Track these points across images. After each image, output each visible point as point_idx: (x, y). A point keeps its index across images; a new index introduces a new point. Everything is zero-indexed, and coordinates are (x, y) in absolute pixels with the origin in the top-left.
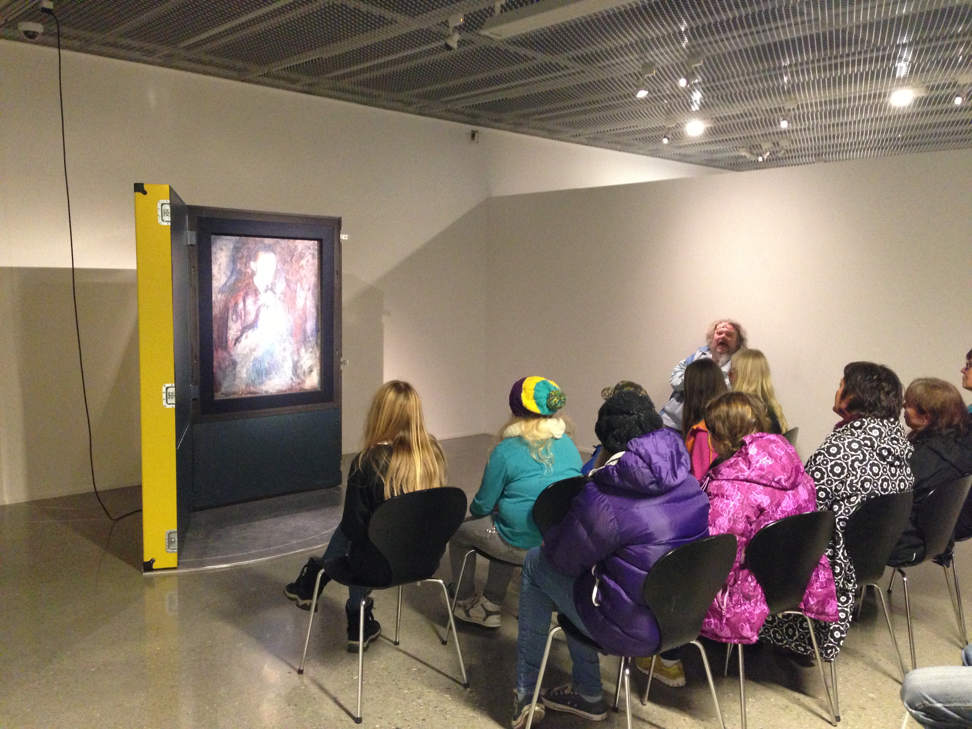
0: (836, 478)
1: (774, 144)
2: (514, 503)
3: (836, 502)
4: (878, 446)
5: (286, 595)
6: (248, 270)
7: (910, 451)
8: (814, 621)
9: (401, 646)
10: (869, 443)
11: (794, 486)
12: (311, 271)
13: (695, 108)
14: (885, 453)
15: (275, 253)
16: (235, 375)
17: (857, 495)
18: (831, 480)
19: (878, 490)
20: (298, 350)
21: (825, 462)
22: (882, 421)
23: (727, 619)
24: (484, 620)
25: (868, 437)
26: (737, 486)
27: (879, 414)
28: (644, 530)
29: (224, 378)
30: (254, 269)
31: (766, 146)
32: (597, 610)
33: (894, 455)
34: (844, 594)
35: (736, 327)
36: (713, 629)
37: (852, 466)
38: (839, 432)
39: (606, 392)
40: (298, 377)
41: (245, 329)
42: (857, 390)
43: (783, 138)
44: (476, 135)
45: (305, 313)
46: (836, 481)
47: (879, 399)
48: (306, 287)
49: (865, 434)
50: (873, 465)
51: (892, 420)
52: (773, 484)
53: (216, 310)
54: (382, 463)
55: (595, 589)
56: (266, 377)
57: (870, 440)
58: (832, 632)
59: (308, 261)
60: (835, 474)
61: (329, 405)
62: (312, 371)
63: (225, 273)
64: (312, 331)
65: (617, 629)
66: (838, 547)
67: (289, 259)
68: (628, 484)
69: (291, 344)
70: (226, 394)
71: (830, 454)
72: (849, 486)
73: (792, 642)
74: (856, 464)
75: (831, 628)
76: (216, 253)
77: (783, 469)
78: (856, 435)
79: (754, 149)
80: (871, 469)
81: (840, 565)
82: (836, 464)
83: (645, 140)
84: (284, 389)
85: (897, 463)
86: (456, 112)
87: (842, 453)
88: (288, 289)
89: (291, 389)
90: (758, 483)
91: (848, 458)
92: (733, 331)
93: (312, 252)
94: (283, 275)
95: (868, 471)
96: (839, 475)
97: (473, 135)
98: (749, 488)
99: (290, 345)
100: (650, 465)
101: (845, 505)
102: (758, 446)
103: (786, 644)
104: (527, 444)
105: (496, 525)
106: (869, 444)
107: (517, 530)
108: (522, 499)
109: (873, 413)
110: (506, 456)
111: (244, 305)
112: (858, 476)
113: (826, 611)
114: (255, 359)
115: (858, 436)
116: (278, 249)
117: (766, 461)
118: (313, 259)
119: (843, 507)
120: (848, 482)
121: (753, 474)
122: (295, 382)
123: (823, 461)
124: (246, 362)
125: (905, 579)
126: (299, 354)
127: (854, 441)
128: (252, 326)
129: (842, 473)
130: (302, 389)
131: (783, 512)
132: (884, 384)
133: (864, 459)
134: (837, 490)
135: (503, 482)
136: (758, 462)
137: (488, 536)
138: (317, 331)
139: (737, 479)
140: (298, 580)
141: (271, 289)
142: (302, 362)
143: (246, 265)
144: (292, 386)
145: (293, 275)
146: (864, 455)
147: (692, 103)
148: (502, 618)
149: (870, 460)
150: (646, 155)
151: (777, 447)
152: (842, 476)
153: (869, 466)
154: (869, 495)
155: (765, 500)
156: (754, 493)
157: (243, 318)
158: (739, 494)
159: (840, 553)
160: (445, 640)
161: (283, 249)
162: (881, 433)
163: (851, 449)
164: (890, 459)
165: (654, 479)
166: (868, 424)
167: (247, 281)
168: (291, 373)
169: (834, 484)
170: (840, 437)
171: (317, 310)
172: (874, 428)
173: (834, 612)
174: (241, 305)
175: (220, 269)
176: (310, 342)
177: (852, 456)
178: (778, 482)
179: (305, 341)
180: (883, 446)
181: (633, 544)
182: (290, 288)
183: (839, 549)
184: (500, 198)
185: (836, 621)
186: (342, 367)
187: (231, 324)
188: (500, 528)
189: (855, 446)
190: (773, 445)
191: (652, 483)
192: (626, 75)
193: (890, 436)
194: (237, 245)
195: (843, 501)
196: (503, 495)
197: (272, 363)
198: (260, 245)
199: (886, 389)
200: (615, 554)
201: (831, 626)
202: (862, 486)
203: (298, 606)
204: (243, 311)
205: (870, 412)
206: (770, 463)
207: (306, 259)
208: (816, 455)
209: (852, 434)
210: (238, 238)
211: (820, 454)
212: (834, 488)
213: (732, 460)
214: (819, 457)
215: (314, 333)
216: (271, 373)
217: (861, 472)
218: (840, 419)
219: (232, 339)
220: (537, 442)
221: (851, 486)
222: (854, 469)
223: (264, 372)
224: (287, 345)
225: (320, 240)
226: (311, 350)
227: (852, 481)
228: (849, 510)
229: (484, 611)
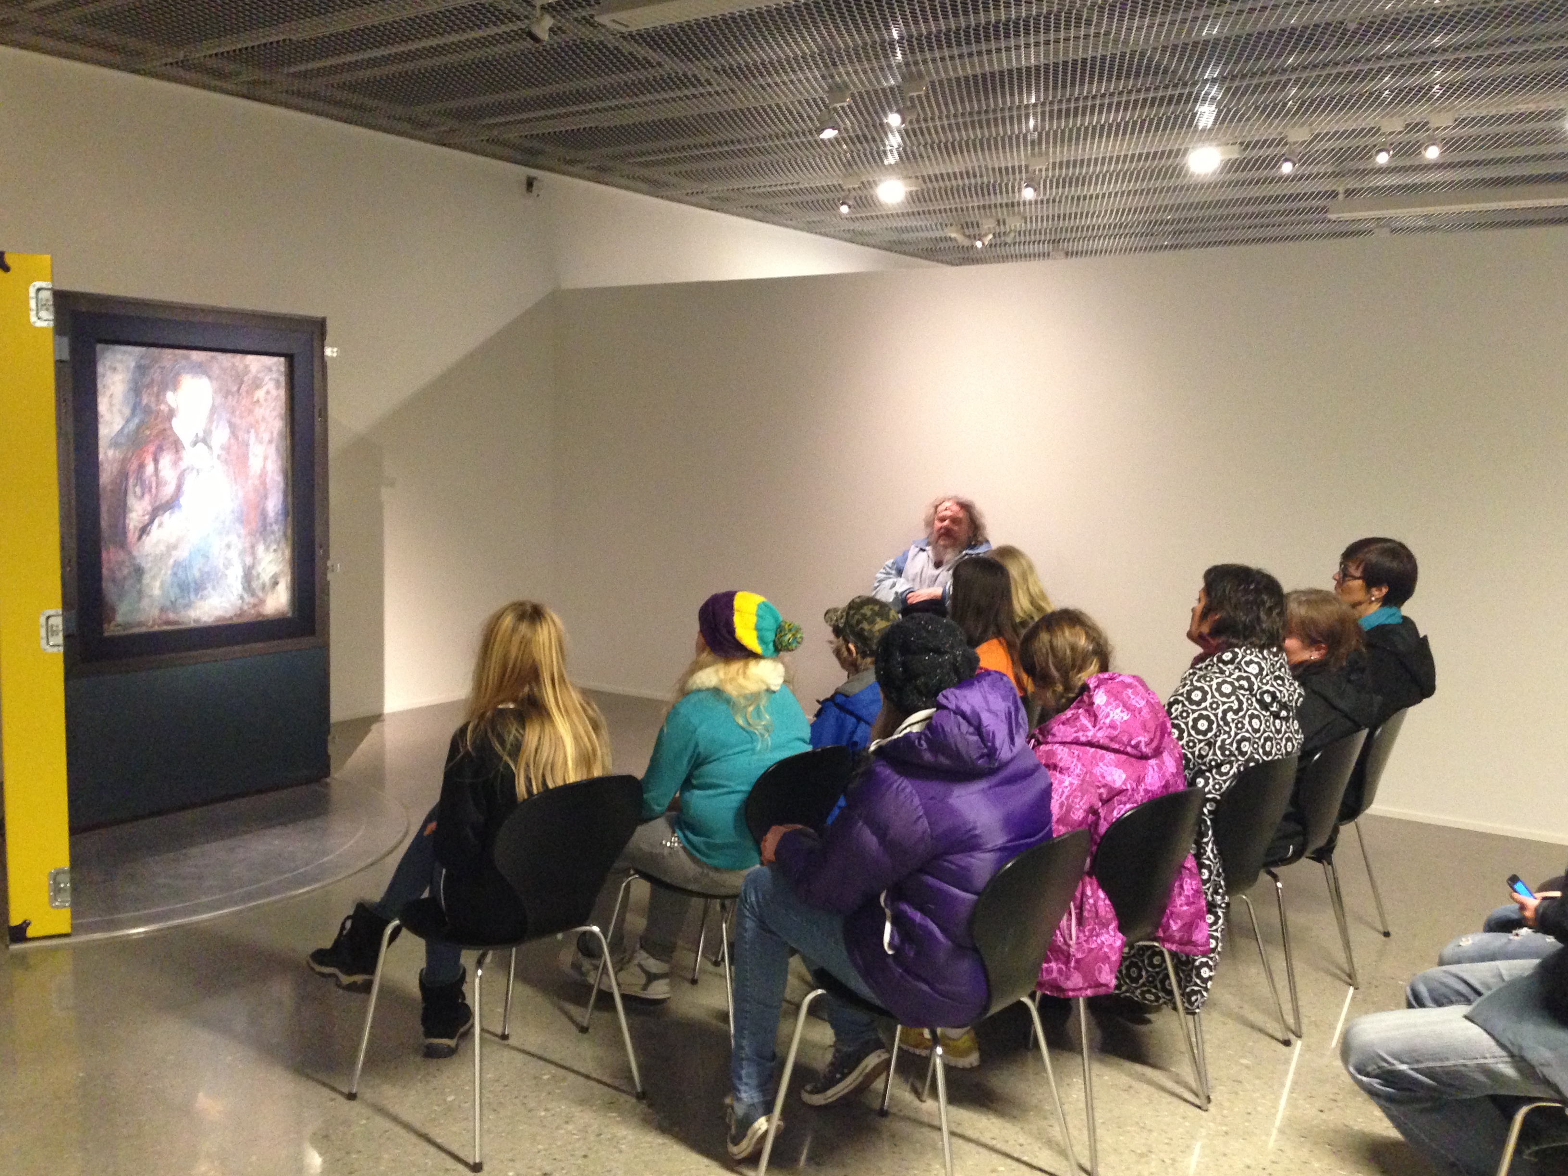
0: (1201, 737)
1: (999, 221)
2: (709, 797)
3: (1201, 773)
4: (1259, 688)
5: (313, 969)
6: (163, 407)
7: (1300, 695)
8: (1173, 955)
9: (512, 1041)
10: (1245, 684)
11: (1157, 753)
12: (274, 409)
13: (891, 159)
14: (1268, 699)
15: (210, 377)
16: (140, 592)
17: (1231, 763)
18: (1193, 741)
19: (1258, 754)
20: (253, 547)
21: (1185, 714)
22: (1261, 652)
23: (1078, 961)
24: (645, 987)
25: (1245, 675)
26: (1076, 753)
27: (1258, 642)
28: (970, 830)
29: (121, 596)
30: (173, 405)
31: (988, 224)
32: (890, 961)
33: (1279, 702)
34: (1210, 912)
35: (966, 507)
36: (1055, 980)
37: (1224, 718)
38: (1200, 669)
39: (830, 615)
40: (253, 594)
41: (156, 512)
42: (1228, 607)
43: (1014, 213)
44: (535, 183)
45: (263, 483)
46: (1200, 741)
47: (1258, 618)
48: (266, 437)
49: (1240, 670)
50: (1252, 717)
51: (1275, 650)
52: (1129, 749)
53: (106, 477)
54: (510, 739)
55: (888, 927)
56: (197, 594)
57: (1248, 679)
58: (1199, 968)
59: (268, 392)
60: (1198, 732)
61: (306, 642)
62: (276, 583)
63: (120, 411)
64: (277, 514)
65: (925, 987)
66: (1205, 840)
67: (235, 389)
68: (944, 761)
69: (239, 536)
70: (127, 625)
71: (1192, 702)
72: (1220, 748)
73: (1137, 988)
74: (1230, 716)
75: (1197, 963)
76: (104, 376)
77: (1144, 727)
78: (1227, 673)
79: (970, 228)
80: (1250, 723)
81: (1208, 867)
82: (1201, 717)
83: (804, 206)
84: (228, 615)
85: (1284, 713)
86: (505, 144)
87: (1209, 700)
88: (232, 441)
89: (240, 615)
90: (1107, 749)
91: (1218, 708)
92: (961, 515)
93: (275, 376)
94: (226, 416)
95: (1247, 726)
96: (1205, 733)
97: (530, 183)
98: (1094, 757)
99: (238, 540)
100: (978, 729)
101: (1214, 779)
102: (1107, 692)
103: (1127, 991)
104: (728, 701)
105: (679, 833)
106: (1246, 686)
107: (718, 841)
108: (725, 790)
109: (1250, 640)
110: (695, 720)
111: (156, 469)
112: (1232, 734)
113: (1194, 938)
114: (177, 564)
115: (1231, 674)
116: (216, 370)
117: (1118, 715)
118: (278, 388)
119: (1211, 781)
120: (1219, 744)
121: (1100, 734)
122: (249, 603)
123: (1182, 712)
124: (161, 569)
125: (1279, 885)
126: (253, 554)
127: (1224, 682)
128: (170, 505)
129: (1210, 729)
130: (259, 614)
131: (1146, 791)
132: (1265, 597)
133: (1240, 709)
134: (1201, 757)
135: (689, 762)
136: (1108, 716)
137: (666, 852)
138: (286, 514)
139: (1076, 742)
140: (337, 943)
141: (204, 440)
142: (260, 569)
143: (159, 397)
144: (241, 609)
145: (241, 417)
146: (1241, 703)
147: (885, 152)
148: (672, 985)
149: (1248, 710)
150: (802, 229)
151: (1136, 693)
152: (1210, 735)
153: (1247, 719)
154: (1247, 761)
155: (1117, 777)
156: (1101, 764)
157: (154, 490)
158: (1079, 766)
159: (1209, 849)
160: (585, 1025)
161: (224, 370)
162: (1261, 669)
163: (1223, 695)
164: (1274, 708)
165: (985, 751)
166: (1243, 657)
167: (161, 427)
168: (240, 587)
169: (1198, 747)
170: (1204, 677)
171: (286, 477)
172: (1251, 662)
173: (1204, 940)
174: (150, 469)
175: (111, 405)
176: (273, 532)
177: (1224, 703)
178: (1136, 747)
179: (263, 531)
180: (1265, 688)
181: (957, 853)
182: (237, 438)
183: (1207, 844)
184: (574, 291)
185: (1204, 954)
186: (330, 576)
187: (132, 501)
188: (685, 836)
189: (1227, 689)
190: (1130, 691)
191: (982, 756)
192: (800, 102)
193: (1272, 673)
194: (143, 362)
195: (1210, 771)
196: (688, 784)
197: (206, 569)
198: (184, 362)
199: (1268, 605)
200: (922, 870)
201: (1195, 960)
202: (1239, 748)
203: (339, 985)
204: (154, 479)
205: (1246, 638)
206: (1126, 718)
207: (265, 389)
208: (1171, 705)
209: (1222, 672)
210: (144, 349)
211: (1177, 702)
212: (1197, 753)
213: (1069, 713)
214: (1176, 706)
215: (281, 518)
216: (205, 588)
217: (1236, 727)
218: (1198, 650)
219: (135, 528)
220: (745, 697)
221: (1222, 748)
222: (1227, 724)
223: (192, 585)
224: (233, 538)
225: (290, 358)
226: (275, 547)
227: (1223, 741)
228: (1220, 785)
229: (643, 975)
